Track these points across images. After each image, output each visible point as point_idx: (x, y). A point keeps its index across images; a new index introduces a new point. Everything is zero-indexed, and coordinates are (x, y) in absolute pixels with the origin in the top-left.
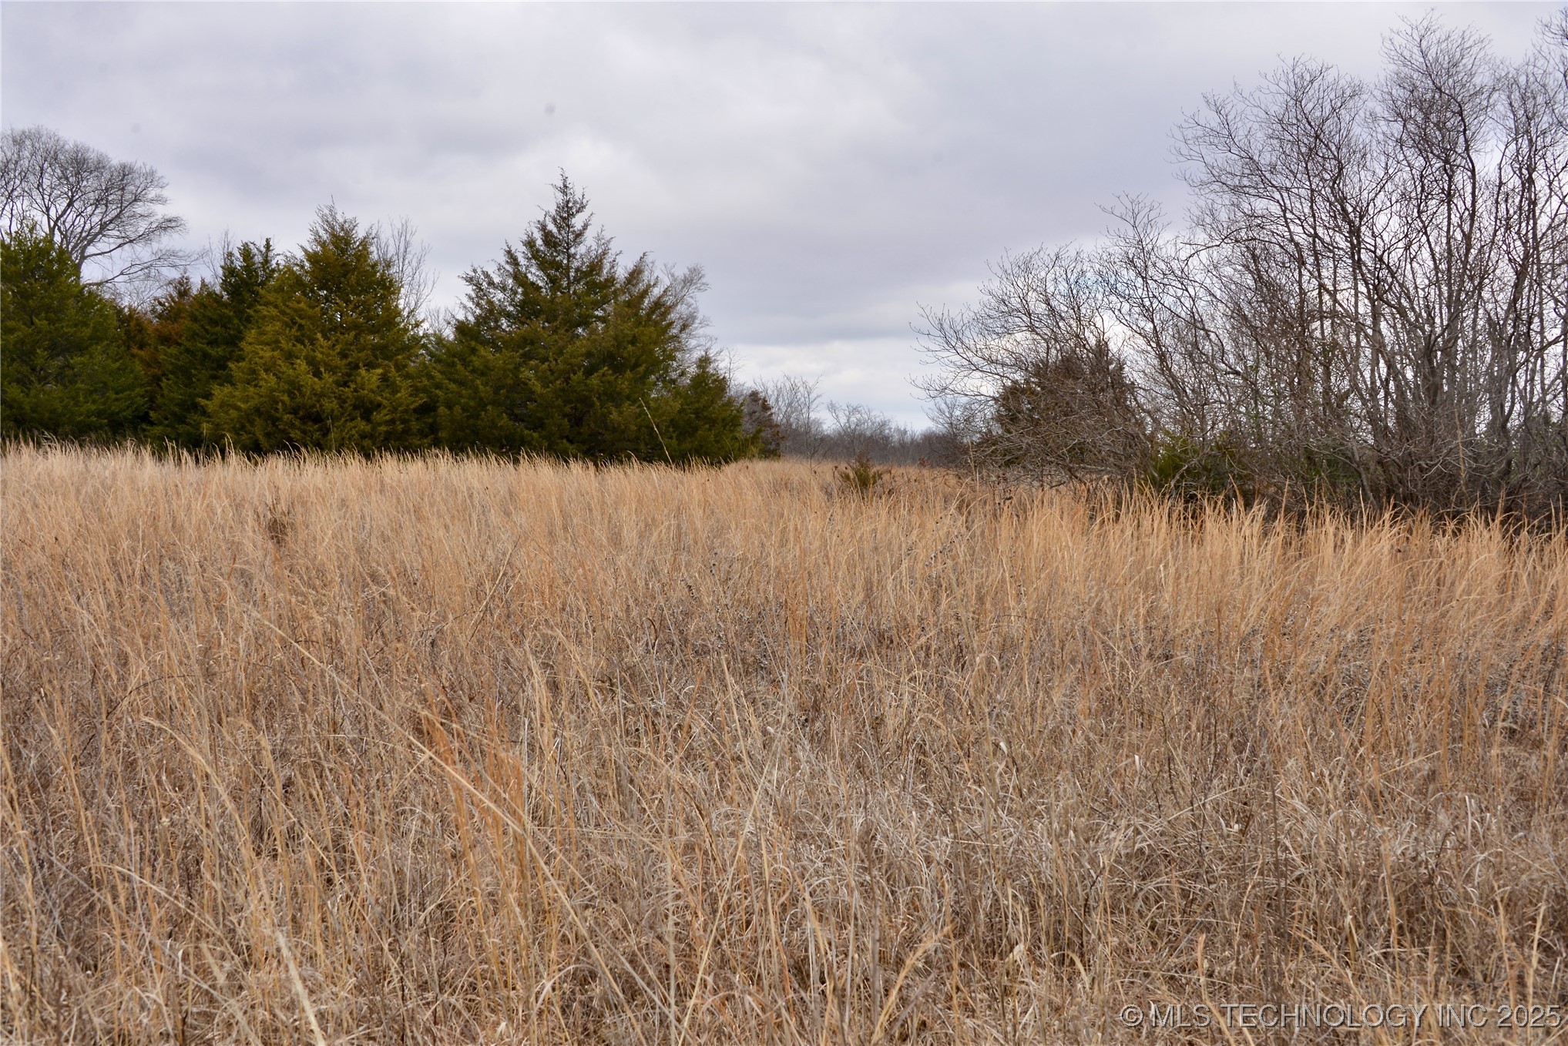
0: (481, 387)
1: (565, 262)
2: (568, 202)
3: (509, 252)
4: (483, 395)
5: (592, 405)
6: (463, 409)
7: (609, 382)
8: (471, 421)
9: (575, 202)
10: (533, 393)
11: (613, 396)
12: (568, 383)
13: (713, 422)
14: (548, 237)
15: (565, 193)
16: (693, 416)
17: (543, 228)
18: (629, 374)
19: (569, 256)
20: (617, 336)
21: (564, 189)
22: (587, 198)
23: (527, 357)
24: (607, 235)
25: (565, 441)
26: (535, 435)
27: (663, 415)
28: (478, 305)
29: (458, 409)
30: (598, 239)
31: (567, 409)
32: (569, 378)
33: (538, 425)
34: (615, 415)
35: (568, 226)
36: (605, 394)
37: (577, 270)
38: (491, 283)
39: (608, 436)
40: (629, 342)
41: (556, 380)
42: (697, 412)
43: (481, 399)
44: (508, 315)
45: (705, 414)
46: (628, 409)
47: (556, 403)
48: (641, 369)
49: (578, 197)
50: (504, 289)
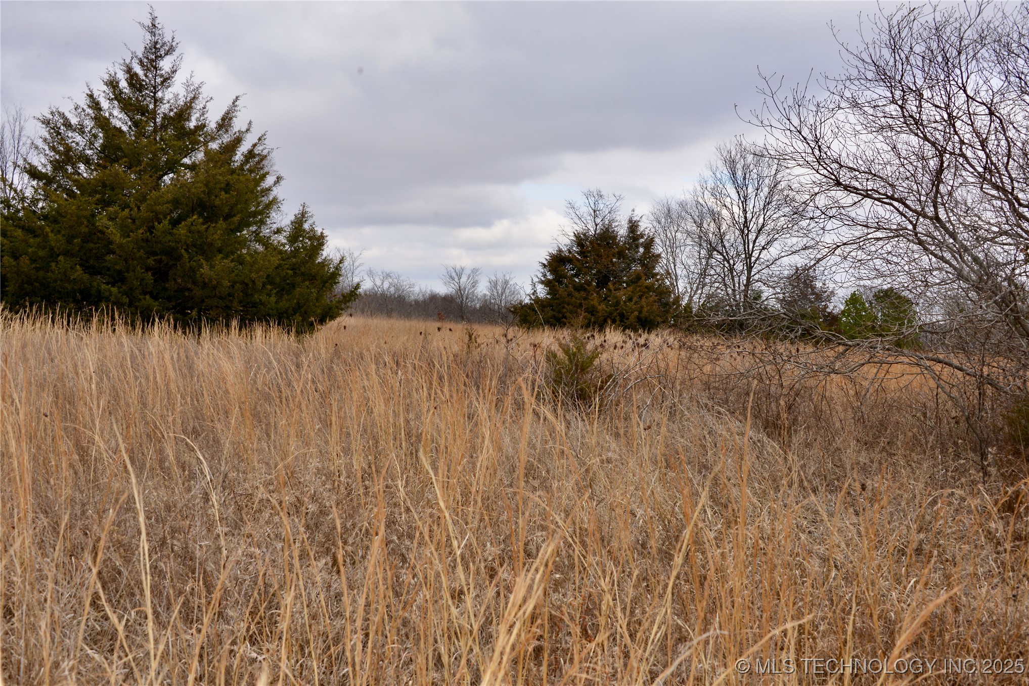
0: (50, 235)
1: (151, 106)
2: (156, 43)
3: (91, 96)
4: (53, 243)
5: (180, 257)
6: (31, 259)
7: (199, 232)
8: (41, 274)
9: (164, 44)
10: (111, 243)
11: (204, 249)
12: (151, 233)
13: (312, 278)
14: (132, 78)
15: (153, 34)
16: (290, 272)
17: (129, 70)
18: (221, 224)
19: (156, 101)
20: (208, 182)
21: (153, 28)
22: (176, 40)
23: (106, 204)
24: (196, 81)
25: (148, 297)
26: (114, 290)
27: (260, 270)
28: (53, 149)
29: (25, 261)
30: (187, 85)
31: (151, 261)
32: (153, 227)
33: (118, 278)
34: (205, 270)
35: (156, 68)
36: (194, 245)
37: (165, 117)
38: (68, 125)
39: (198, 292)
40: (221, 189)
41: (138, 229)
42: (294, 268)
43: (52, 249)
44: (87, 161)
45: (303, 269)
46: (222, 263)
47: (138, 255)
48: (236, 219)
49: (168, 38)
50: (81, 130)
